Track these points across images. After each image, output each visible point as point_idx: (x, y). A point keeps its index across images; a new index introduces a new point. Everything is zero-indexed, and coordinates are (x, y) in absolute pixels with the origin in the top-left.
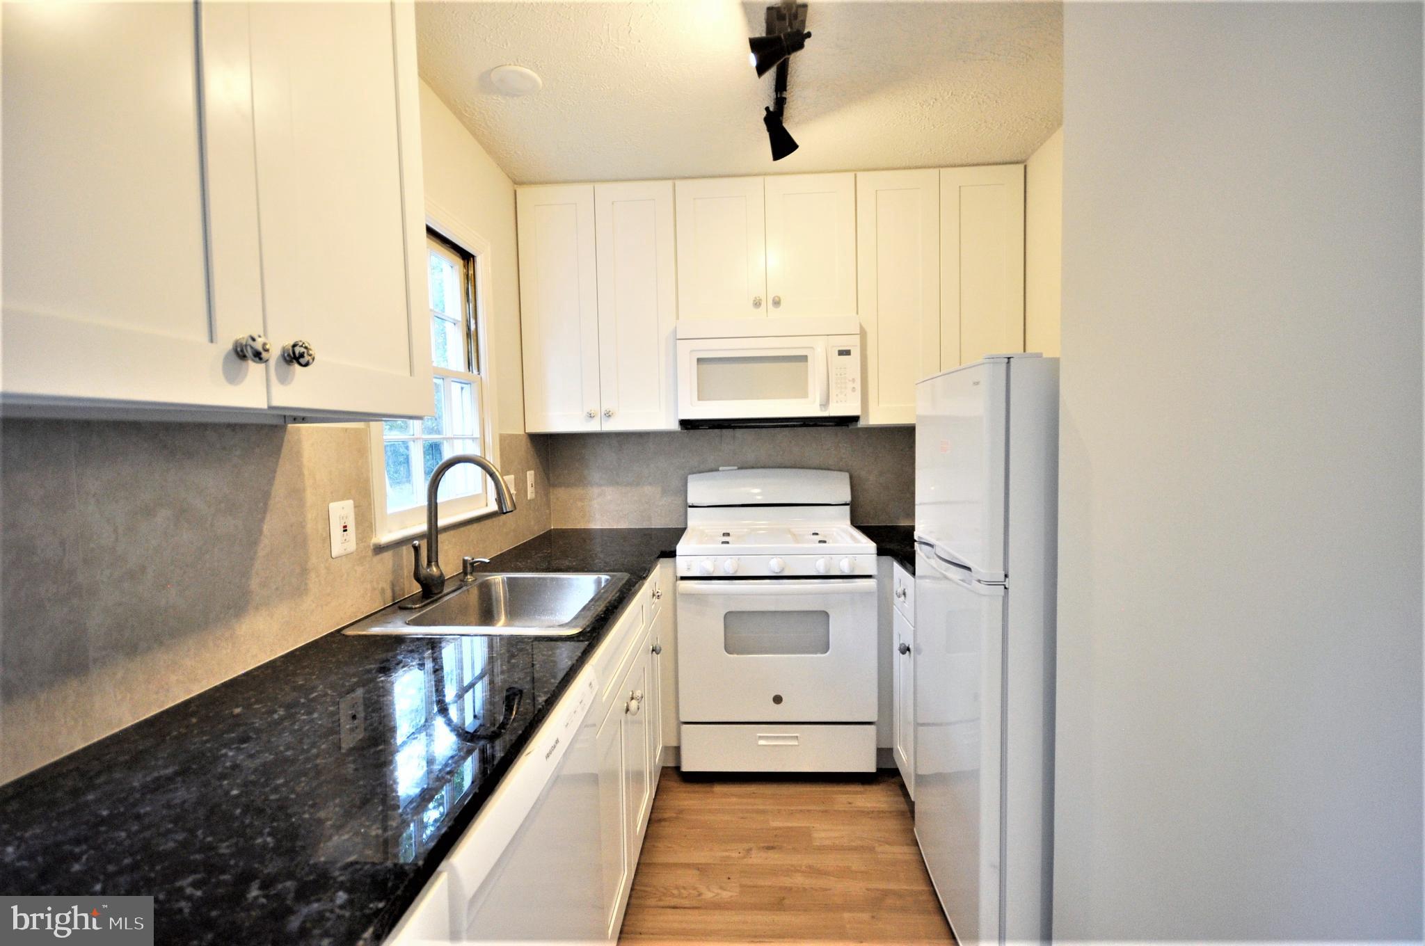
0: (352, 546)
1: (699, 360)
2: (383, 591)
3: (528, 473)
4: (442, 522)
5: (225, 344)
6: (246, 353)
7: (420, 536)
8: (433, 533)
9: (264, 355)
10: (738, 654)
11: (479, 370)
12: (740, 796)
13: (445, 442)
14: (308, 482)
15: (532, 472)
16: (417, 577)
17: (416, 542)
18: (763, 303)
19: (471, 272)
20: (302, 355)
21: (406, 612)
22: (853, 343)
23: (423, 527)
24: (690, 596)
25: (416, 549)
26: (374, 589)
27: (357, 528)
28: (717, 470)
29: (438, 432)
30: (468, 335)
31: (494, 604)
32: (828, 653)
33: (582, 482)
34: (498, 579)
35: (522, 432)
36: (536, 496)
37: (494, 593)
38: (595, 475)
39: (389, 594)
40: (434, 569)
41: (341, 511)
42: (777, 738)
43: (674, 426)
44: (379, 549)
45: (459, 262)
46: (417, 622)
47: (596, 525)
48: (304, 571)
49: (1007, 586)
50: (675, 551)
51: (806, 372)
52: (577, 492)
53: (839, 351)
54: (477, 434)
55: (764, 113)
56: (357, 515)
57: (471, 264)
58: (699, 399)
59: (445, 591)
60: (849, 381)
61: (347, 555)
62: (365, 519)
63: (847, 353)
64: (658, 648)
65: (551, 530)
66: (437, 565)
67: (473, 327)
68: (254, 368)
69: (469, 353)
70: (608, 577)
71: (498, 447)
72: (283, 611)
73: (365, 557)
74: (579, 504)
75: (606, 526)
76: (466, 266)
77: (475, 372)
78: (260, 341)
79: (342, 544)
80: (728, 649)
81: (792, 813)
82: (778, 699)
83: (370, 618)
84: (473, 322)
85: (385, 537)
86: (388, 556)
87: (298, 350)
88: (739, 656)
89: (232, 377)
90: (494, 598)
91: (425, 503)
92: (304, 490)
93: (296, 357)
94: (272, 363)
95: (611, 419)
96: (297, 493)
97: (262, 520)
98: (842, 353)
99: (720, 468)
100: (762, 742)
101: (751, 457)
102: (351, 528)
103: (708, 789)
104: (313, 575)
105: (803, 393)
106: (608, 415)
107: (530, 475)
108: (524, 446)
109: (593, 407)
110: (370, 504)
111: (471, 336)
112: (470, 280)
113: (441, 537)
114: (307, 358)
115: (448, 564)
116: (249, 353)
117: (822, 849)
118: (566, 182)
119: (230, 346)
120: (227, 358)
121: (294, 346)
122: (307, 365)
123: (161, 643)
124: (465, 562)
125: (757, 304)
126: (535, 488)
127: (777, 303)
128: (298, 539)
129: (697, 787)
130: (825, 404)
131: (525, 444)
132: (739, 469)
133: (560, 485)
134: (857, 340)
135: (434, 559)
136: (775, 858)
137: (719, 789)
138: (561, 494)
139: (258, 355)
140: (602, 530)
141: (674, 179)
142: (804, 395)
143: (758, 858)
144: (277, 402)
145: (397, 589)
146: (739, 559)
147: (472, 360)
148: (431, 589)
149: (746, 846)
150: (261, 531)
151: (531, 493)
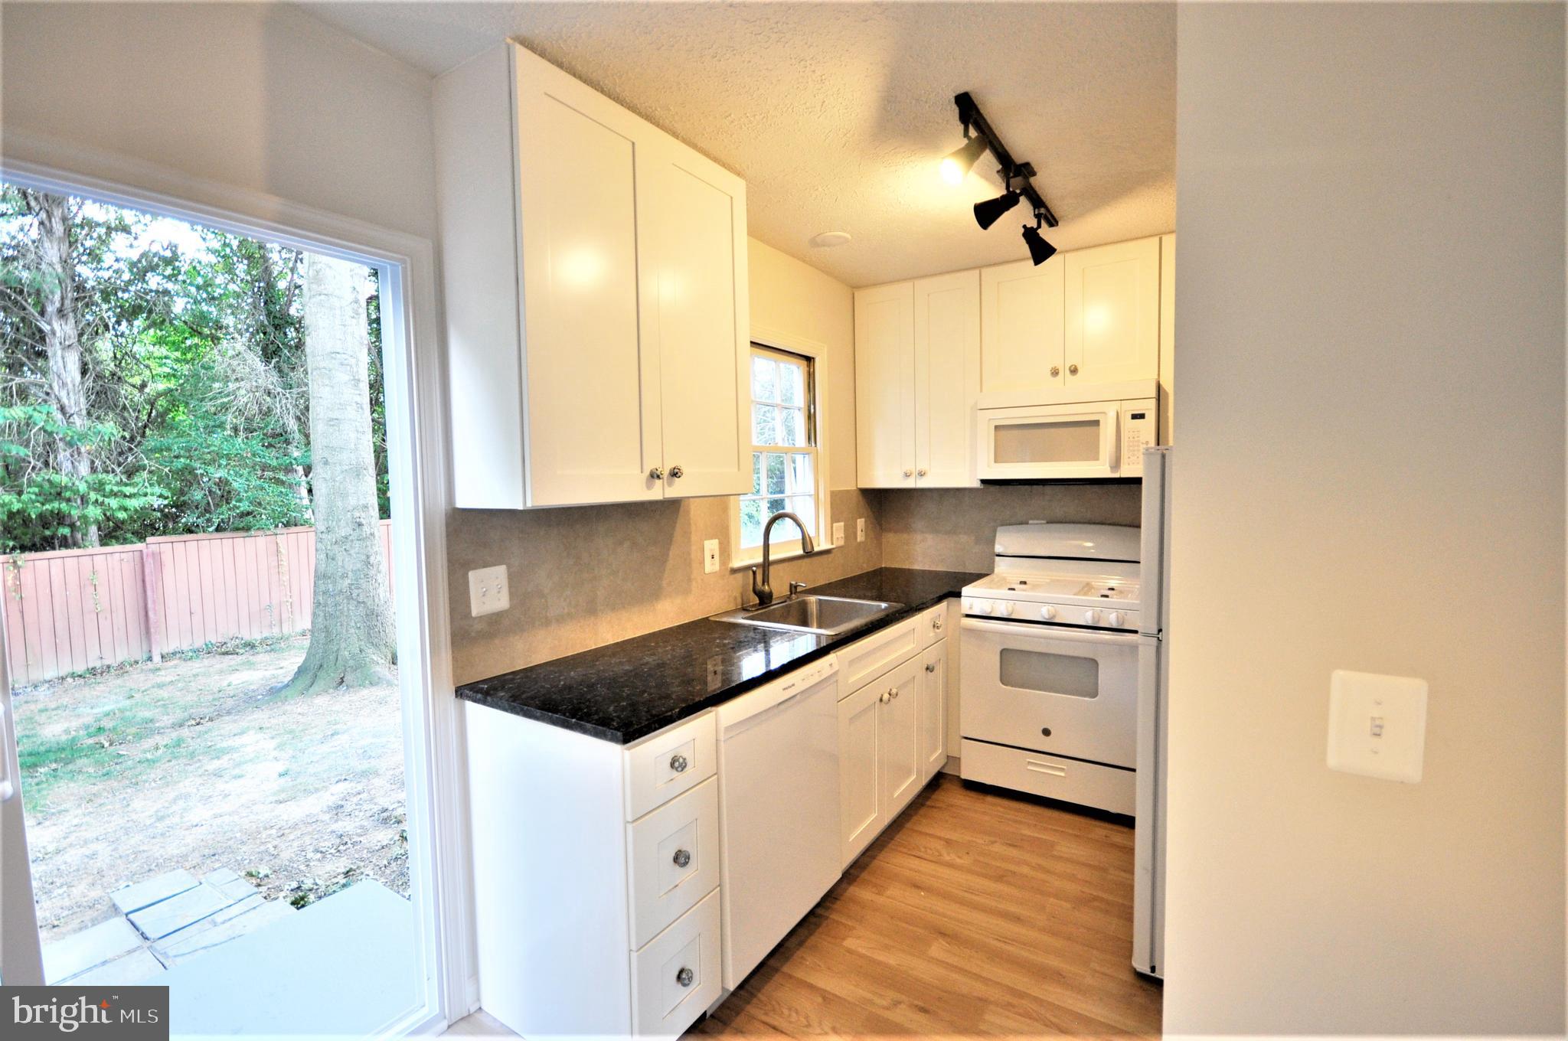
0: (717, 567)
1: (997, 427)
2: (735, 598)
3: (859, 520)
4: (772, 558)
5: (647, 473)
6: (654, 476)
7: (757, 566)
8: (766, 565)
9: (661, 476)
10: (1012, 686)
11: (816, 443)
12: (1004, 808)
13: (786, 499)
14: (693, 528)
15: (863, 520)
16: (755, 591)
17: (754, 568)
18: (1061, 373)
19: (812, 370)
20: (677, 473)
21: (746, 612)
22: (1149, 408)
23: (760, 559)
24: (971, 631)
25: (754, 573)
26: (729, 596)
27: (720, 556)
28: (1027, 523)
29: (782, 492)
30: (809, 417)
31: (809, 617)
32: (1095, 699)
33: (907, 529)
34: (813, 599)
35: (855, 488)
36: (866, 539)
37: (809, 610)
38: (919, 524)
39: (739, 600)
40: (767, 587)
41: (712, 546)
42: (1041, 765)
43: (977, 484)
44: (734, 571)
45: (804, 363)
46: (752, 618)
47: (917, 567)
48: (690, 580)
49: (1160, 639)
50: (960, 593)
51: (1098, 436)
52: (905, 536)
53: (1132, 415)
54: (812, 492)
55: (1023, 230)
56: (720, 548)
57: (812, 363)
58: (995, 462)
59: (773, 603)
60: (1143, 443)
61: (713, 573)
62: (725, 551)
63: (1142, 416)
64: (931, 667)
65: (881, 568)
66: (768, 585)
67: (812, 411)
68: (658, 482)
69: (809, 430)
70: (886, 605)
71: (829, 500)
72: (678, 601)
73: (724, 576)
74: (905, 547)
75: (927, 568)
76: (809, 366)
77: (813, 444)
78: (660, 470)
79: (711, 566)
80: (1004, 680)
81: (1046, 829)
82: (1046, 732)
83: (727, 613)
84: (812, 407)
85: (737, 563)
86: (739, 576)
87: (676, 471)
88: (1014, 688)
89: (649, 486)
90: (809, 613)
91: (762, 543)
92: (691, 533)
93: (675, 474)
94: (665, 478)
95: (924, 478)
96: (687, 534)
97: (669, 549)
98: (1135, 417)
99: (1030, 522)
100: (1030, 768)
101: (1059, 511)
102: (717, 557)
103: (981, 797)
104: (694, 583)
105: (1093, 455)
106: (921, 474)
107: (861, 523)
108: (857, 500)
109: (909, 467)
110: (729, 542)
111: (811, 418)
112: (811, 378)
113: (772, 568)
114: (679, 474)
115: (778, 586)
116: (655, 476)
117: (1060, 858)
118: (891, 282)
119: (648, 473)
120: (647, 479)
121: (674, 468)
122: (679, 477)
123: (624, 607)
124: (791, 585)
125: (1055, 373)
126: (866, 532)
127: (1074, 371)
128: (687, 562)
129: (973, 794)
130: (1116, 464)
131: (857, 499)
132: (1048, 523)
133: (890, 530)
134: (1153, 403)
135: (766, 580)
136: (1013, 852)
137: (990, 799)
138: (890, 538)
139: (658, 477)
140: (924, 571)
141: (979, 267)
142: (1096, 458)
143: (998, 848)
144: (667, 496)
145: (745, 598)
146: (1015, 604)
147: (811, 435)
148: (765, 599)
149: (992, 839)
150: (668, 555)
151: (860, 537)
